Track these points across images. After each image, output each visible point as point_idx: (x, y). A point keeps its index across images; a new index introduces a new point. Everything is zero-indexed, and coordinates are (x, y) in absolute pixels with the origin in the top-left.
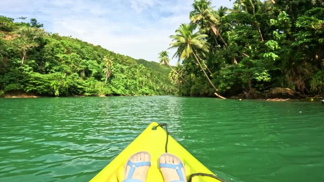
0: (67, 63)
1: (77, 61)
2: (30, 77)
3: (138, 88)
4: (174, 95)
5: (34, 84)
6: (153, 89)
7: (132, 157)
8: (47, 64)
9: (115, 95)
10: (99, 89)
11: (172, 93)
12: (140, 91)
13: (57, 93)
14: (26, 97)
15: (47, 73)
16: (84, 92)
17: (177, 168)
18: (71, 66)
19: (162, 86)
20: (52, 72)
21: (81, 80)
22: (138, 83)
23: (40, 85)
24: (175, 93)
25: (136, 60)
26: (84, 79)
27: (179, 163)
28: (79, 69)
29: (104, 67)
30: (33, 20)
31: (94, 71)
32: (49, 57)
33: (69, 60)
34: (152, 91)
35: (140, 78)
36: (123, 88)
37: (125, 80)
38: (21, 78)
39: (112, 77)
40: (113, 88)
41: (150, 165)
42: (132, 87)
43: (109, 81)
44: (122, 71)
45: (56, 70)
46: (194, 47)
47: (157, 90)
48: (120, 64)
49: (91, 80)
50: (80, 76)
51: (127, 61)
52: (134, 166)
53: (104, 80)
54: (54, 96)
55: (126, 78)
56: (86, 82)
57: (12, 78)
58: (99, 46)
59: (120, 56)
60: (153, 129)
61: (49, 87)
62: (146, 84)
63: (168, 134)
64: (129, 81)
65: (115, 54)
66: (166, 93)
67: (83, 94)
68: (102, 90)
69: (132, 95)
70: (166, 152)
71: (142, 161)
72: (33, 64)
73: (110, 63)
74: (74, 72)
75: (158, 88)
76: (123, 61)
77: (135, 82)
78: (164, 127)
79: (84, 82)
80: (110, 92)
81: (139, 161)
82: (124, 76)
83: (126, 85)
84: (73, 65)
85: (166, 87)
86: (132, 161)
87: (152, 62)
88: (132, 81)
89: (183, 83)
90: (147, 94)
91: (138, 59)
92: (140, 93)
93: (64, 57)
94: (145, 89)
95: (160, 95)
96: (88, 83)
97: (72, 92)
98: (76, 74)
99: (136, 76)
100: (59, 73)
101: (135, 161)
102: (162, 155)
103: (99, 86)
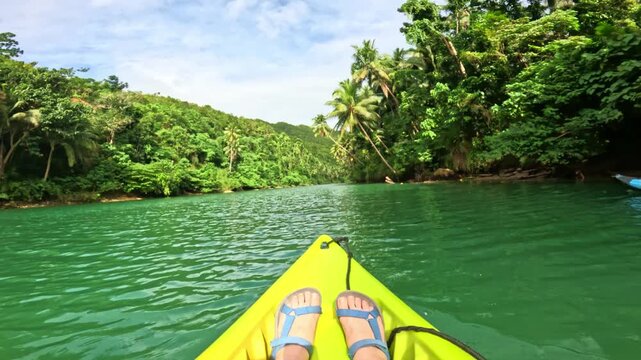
0: (169, 142)
1: (184, 139)
2: (131, 170)
3: (281, 174)
4: (343, 181)
5: (137, 180)
6: (307, 175)
7: (289, 297)
8: (149, 148)
9: (247, 188)
10: (222, 181)
11: (340, 180)
12: (284, 179)
13: (167, 191)
14: (127, 199)
15: (148, 161)
16: (201, 187)
17: (370, 317)
18: (177, 147)
19: (322, 168)
20: (155, 160)
21: (193, 170)
22: (280, 167)
23: (145, 181)
24: (345, 178)
25: (272, 125)
26: (198, 167)
27: (372, 309)
28: (188, 151)
29: (224, 144)
30: (113, 78)
31: (210, 153)
32: (148, 137)
33: (172, 139)
34: (305, 177)
35: (284, 158)
36: (258, 177)
37: (259, 163)
38: (117, 172)
39: (238, 159)
40: (242, 178)
41: (320, 313)
42: (272, 174)
43: (235, 168)
44: (253, 148)
45: (160, 157)
46: (360, 118)
47: (314, 176)
48: (247, 136)
49: (208, 169)
50: (191, 162)
51: (259, 129)
52: (293, 314)
53: (226, 166)
54: (162, 196)
55: (260, 159)
56: (203, 172)
57: (106, 174)
58: (208, 107)
59: (246, 120)
60: (323, 247)
61: (155, 183)
62: (293, 167)
63: (350, 256)
64: (266, 163)
65: (236, 118)
66: (330, 179)
67: (198, 191)
68: (226, 183)
69: (273, 186)
70: (348, 288)
71: (307, 305)
72: (130, 149)
73: (234, 138)
74: (181, 156)
75: (315, 171)
76: (251, 130)
77: (275, 165)
78: (343, 243)
79: (199, 171)
80: (239, 185)
81: (302, 305)
82: (255, 157)
83: (262, 172)
84: (180, 146)
85: (329, 169)
86: (288, 305)
87: (301, 126)
88: (270, 163)
89: (355, 162)
90: (297, 184)
91: (275, 123)
92: (285, 183)
93: (164, 134)
94: (294, 176)
95: (319, 183)
96: (205, 173)
97: (185, 188)
98: (185, 159)
99: (276, 155)
100: (165, 161)
101: (294, 305)
102: (341, 295)
103: (222, 176)
